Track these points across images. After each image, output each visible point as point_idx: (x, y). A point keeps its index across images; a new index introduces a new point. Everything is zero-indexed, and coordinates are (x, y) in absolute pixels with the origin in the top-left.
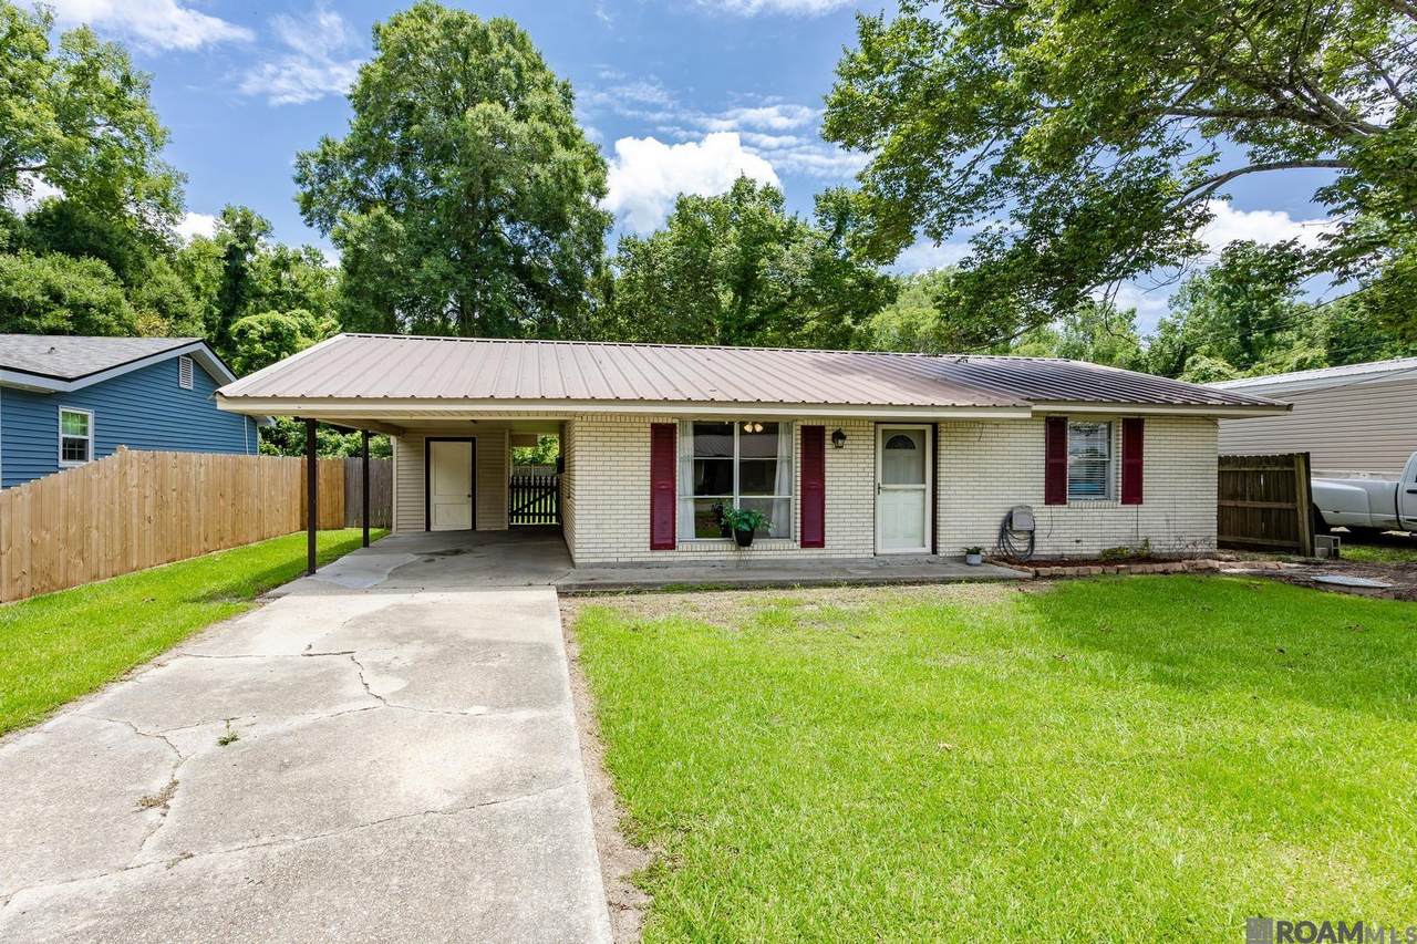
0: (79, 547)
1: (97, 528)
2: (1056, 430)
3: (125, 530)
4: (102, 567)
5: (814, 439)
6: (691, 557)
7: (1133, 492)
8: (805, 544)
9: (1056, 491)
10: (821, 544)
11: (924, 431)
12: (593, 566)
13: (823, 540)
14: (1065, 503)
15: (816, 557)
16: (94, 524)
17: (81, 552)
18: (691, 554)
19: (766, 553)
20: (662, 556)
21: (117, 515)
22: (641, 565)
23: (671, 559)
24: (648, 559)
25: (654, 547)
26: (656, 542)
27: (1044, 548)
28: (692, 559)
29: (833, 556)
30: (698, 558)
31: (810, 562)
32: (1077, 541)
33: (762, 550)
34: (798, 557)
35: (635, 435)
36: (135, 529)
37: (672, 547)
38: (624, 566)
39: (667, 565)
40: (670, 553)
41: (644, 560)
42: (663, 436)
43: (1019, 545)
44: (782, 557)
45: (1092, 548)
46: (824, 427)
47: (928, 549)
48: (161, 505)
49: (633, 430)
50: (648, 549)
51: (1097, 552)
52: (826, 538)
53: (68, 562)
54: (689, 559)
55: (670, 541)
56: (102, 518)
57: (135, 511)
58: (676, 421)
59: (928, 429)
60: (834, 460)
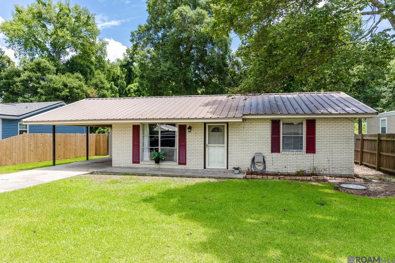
0: (9, 157)
1: (15, 152)
2: (275, 124)
3: (24, 153)
4: (16, 161)
5: (183, 129)
6: (144, 166)
7: (311, 149)
8: (180, 164)
9: (275, 148)
10: (185, 164)
11: (224, 125)
12: (117, 167)
13: (186, 162)
14: (280, 152)
15: (184, 168)
16: (14, 151)
17: (10, 158)
18: (144, 165)
19: (167, 166)
20: (136, 165)
21: (21, 149)
22: (130, 168)
23: (139, 166)
24: (132, 166)
25: (134, 162)
26: (134, 161)
27: (270, 169)
28: (145, 166)
29: (189, 168)
30: (146, 167)
31: (182, 170)
32: (285, 167)
33: (166, 165)
34: (178, 168)
35: (128, 128)
36: (27, 153)
37: (139, 163)
38: (125, 168)
39: (137, 168)
40: (138, 164)
41: (131, 166)
42: (136, 129)
43: (259, 168)
44: (172, 168)
45: (293, 171)
46: (186, 125)
47: (226, 167)
48: (37, 147)
49: (128, 127)
50: (132, 163)
51: (295, 172)
52: (187, 162)
53: (6, 160)
54: (144, 167)
55: (138, 161)
56: (16, 150)
57: (27, 148)
58: (140, 124)
59: (225, 125)
60: (189, 136)
